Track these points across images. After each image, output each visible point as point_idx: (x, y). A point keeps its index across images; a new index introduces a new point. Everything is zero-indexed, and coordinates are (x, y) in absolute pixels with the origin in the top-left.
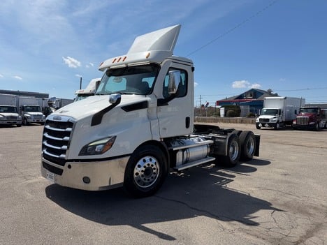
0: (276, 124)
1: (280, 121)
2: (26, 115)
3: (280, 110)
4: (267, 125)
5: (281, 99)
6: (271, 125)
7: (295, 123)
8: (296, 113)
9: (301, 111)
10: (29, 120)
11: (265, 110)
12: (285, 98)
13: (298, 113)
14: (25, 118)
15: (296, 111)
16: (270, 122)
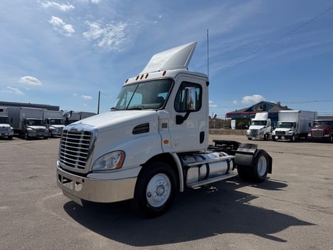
0: (292, 136)
1: (296, 133)
2: (51, 128)
3: (295, 123)
4: (283, 137)
5: (295, 113)
6: (287, 137)
7: (310, 135)
8: (310, 126)
9: (315, 124)
10: (54, 133)
11: (280, 122)
12: (300, 112)
13: (312, 125)
14: (50, 131)
15: (310, 124)
16: (286, 134)
